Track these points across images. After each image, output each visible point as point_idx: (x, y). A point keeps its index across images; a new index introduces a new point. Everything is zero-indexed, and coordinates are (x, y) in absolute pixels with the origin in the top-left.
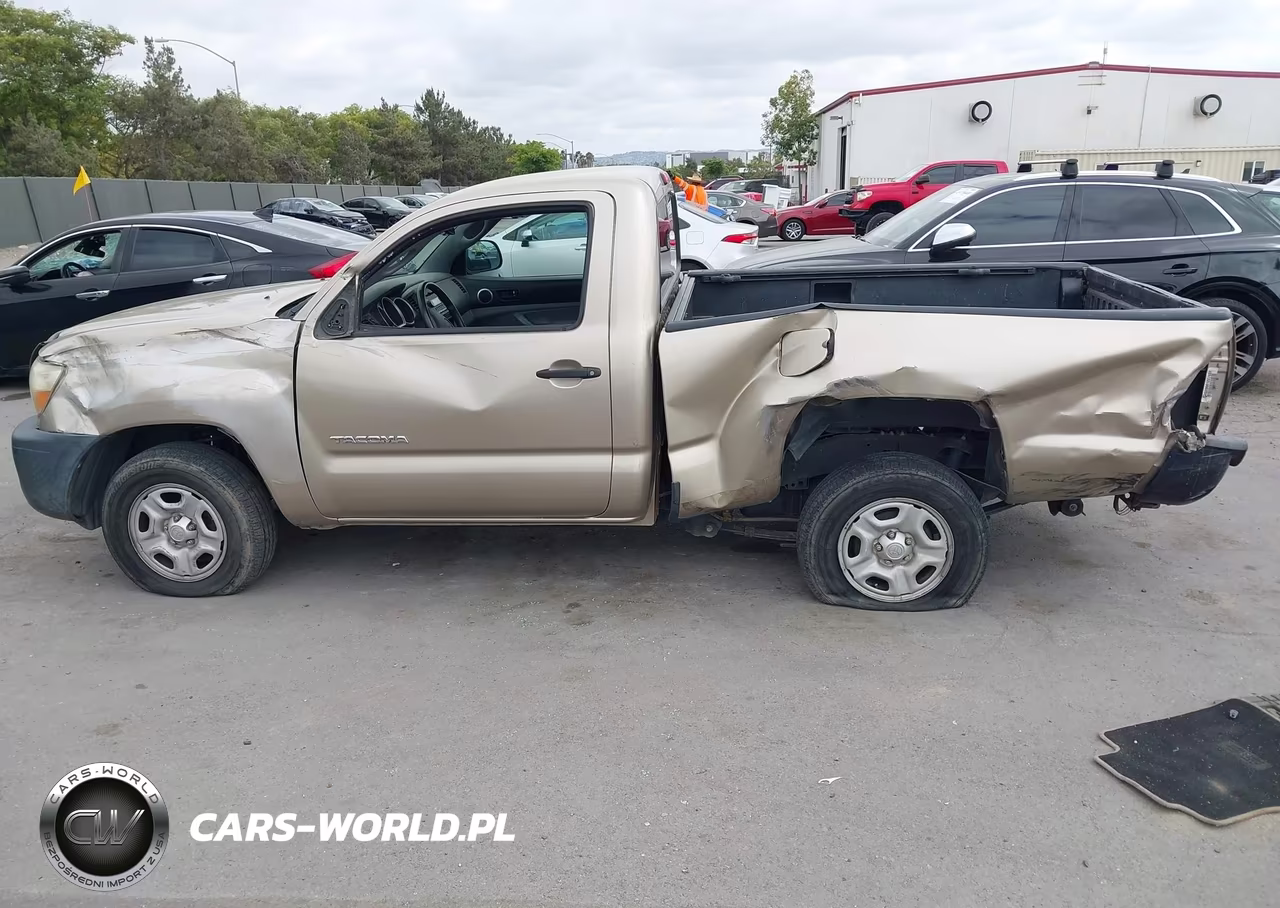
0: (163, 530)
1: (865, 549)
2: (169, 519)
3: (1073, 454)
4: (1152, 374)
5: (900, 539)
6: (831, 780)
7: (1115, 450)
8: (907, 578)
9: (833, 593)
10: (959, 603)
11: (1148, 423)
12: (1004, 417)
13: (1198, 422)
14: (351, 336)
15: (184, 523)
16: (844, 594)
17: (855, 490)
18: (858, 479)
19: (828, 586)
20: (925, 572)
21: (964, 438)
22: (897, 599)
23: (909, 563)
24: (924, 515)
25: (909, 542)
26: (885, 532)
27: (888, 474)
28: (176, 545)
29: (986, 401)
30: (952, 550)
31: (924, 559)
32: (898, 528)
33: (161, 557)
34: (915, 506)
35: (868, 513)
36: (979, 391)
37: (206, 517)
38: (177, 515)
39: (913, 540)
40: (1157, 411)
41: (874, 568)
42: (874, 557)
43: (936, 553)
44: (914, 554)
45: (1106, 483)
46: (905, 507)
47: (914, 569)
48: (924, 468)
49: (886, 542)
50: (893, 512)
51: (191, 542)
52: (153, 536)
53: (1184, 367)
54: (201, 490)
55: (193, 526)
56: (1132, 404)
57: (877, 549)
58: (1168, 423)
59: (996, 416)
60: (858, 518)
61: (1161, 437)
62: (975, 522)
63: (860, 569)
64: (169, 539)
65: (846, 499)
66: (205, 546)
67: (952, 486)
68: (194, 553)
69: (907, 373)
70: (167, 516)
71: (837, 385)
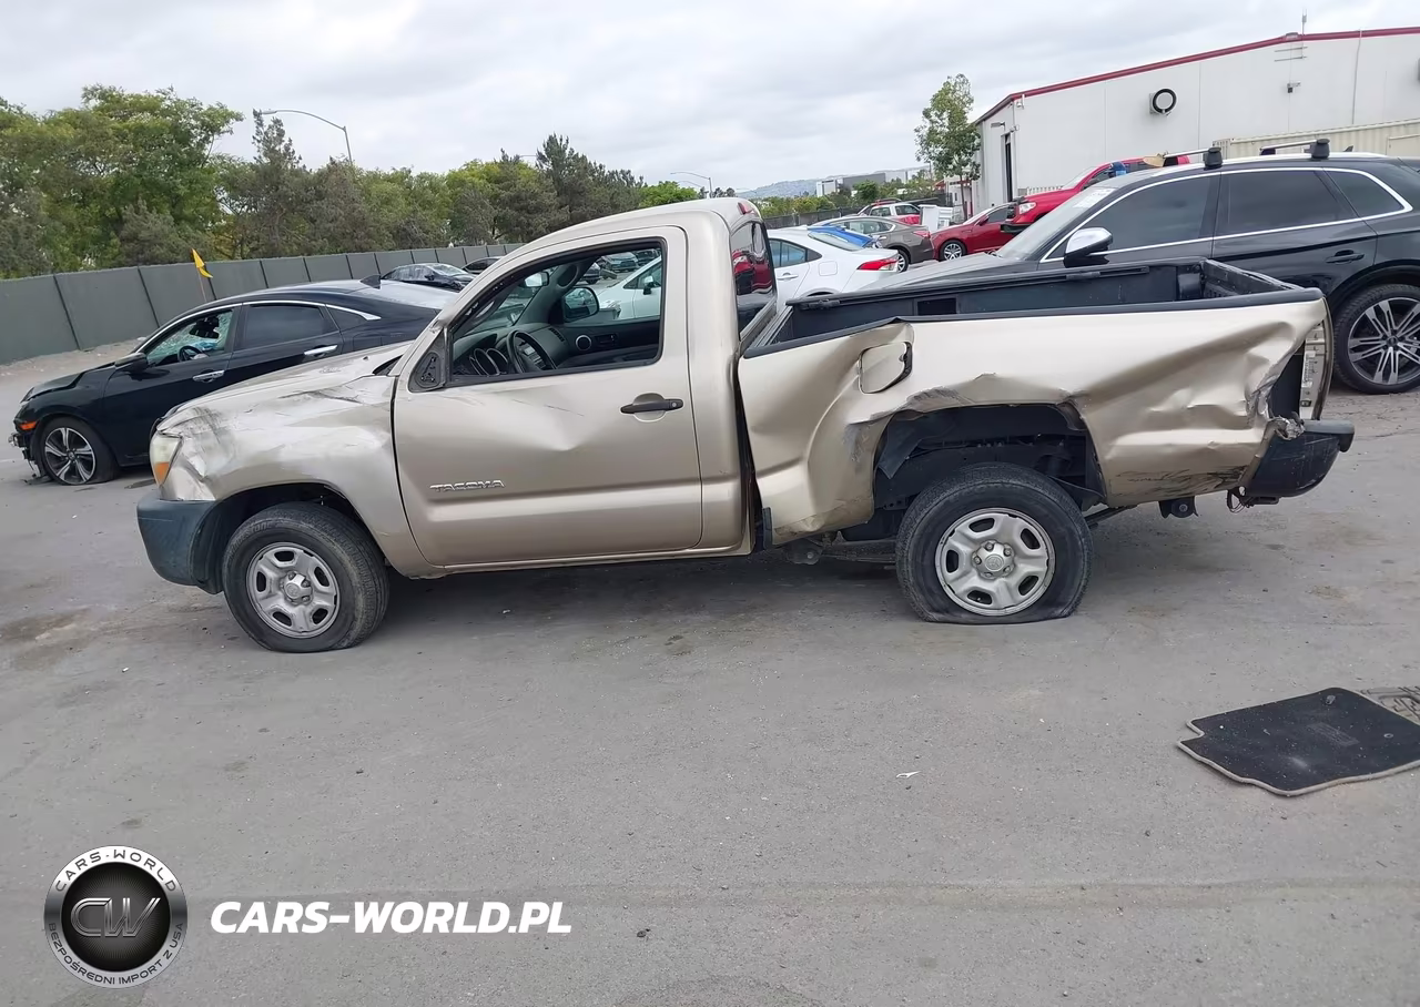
0: (280, 589)
1: (963, 563)
2: (284, 577)
3: (1169, 451)
4: (1241, 362)
5: (998, 550)
6: (908, 775)
7: (1212, 444)
8: (1009, 588)
9: (937, 611)
10: (1066, 612)
11: (1243, 413)
12: (1092, 418)
13: (1301, 408)
14: (444, 388)
15: (298, 580)
16: (948, 611)
17: (947, 503)
18: (949, 492)
19: (928, 603)
20: (1027, 584)
21: (1061, 444)
22: (1002, 612)
23: (1011, 574)
24: (1020, 524)
25: (1008, 552)
26: (983, 545)
27: (978, 484)
28: (292, 602)
29: (1070, 401)
30: (1053, 558)
31: (1025, 569)
32: (995, 539)
33: (280, 615)
34: (1010, 515)
35: (963, 526)
36: (1061, 393)
37: (319, 572)
38: (291, 573)
39: (1012, 551)
40: (1252, 399)
41: (975, 582)
42: (974, 571)
43: (1037, 562)
44: (1015, 566)
45: (1209, 479)
46: (1000, 517)
47: (1015, 580)
48: (1016, 475)
49: (984, 554)
50: (988, 523)
51: (305, 599)
52: (270, 595)
53: (1275, 353)
54: (313, 547)
55: (307, 583)
56: (1226, 394)
57: (976, 562)
58: (1265, 412)
59: (1083, 417)
60: (953, 531)
61: (1260, 426)
62: (1073, 527)
63: (960, 584)
64: (286, 598)
65: (938, 513)
66: (319, 602)
67: (1047, 492)
68: (309, 609)
69: (987, 380)
70: (281, 575)
71: (917, 397)
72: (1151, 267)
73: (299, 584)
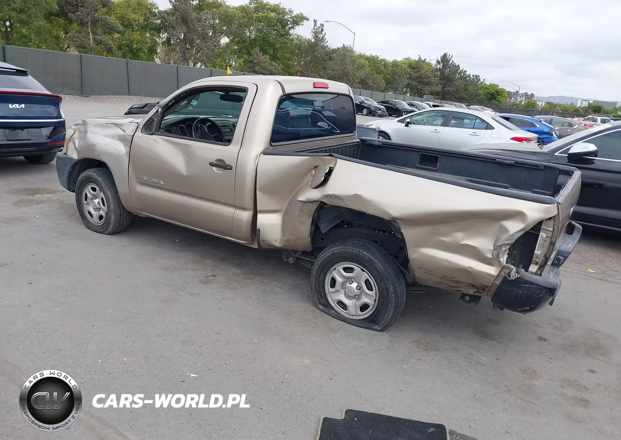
0: (91, 202)
1: (338, 286)
3: (445, 263)
4: (495, 228)
5: (354, 285)
6: (192, 375)
7: (470, 267)
8: (355, 306)
9: (322, 305)
10: (379, 329)
11: (490, 256)
12: (408, 234)
13: (532, 264)
14: (152, 134)
15: (97, 201)
16: (326, 306)
17: (334, 253)
18: (336, 248)
19: (319, 300)
20: (364, 307)
22: (351, 317)
23: (358, 299)
24: (366, 275)
25: (358, 288)
26: (348, 280)
27: (349, 249)
28: (94, 209)
29: (394, 220)
30: (377, 299)
31: (364, 299)
32: (354, 279)
33: (90, 213)
34: (362, 270)
35: (340, 267)
36: (389, 215)
37: (102, 200)
38: (96, 197)
39: (360, 288)
40: (497, 248)
41: (341, 297)
42: (342, 291)
43: (370, 298)
44: (360, 296)
45: (470, 286)
46: (357, 269)
47: (360, 303)
48: (368, 251)
49: (348, 285)
50: (351, 270)
51: (98, 209)
52: (88, 204)
53: (514, 228)
55: (99, 203)
56: (484, 243)
57: (344, 288)
58: (504, 259)
59: (402, 231)
60: (335, 269)
61: (498, 267)
62: (388, 286)
63: (334, 296)
65: (329, 256)
66: (101, 212)
67: (379, 263)
68: (98, 214)
69: (357, 197)
70: (93, 197)
71: (326, 196)
72: (546, 167)
73: (96, 203)
